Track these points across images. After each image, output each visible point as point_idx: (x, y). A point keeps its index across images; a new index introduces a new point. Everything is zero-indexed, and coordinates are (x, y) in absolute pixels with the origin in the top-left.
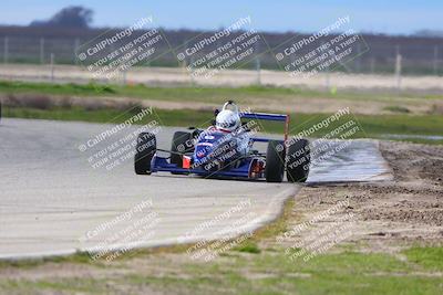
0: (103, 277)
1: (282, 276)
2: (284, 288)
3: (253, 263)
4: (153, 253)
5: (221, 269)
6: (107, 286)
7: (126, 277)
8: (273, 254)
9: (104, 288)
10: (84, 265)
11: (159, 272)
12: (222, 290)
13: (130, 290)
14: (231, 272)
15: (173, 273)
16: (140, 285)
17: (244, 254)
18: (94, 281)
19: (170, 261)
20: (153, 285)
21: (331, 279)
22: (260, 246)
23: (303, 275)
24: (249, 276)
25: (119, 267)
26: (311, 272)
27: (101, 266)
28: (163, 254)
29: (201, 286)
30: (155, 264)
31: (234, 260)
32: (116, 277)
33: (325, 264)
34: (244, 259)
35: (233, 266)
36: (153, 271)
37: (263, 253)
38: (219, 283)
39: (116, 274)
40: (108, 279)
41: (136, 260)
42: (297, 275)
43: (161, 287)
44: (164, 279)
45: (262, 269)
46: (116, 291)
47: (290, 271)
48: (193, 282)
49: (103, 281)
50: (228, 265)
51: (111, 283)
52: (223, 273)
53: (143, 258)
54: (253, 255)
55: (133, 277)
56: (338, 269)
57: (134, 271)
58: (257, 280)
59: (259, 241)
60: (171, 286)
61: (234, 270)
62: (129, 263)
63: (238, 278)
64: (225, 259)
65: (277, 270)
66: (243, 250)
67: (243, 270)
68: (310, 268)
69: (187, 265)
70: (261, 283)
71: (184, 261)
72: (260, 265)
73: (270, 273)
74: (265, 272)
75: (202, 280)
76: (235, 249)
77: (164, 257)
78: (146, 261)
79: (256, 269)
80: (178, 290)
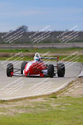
0: (8, 107)
1: (62, 105)
2: (62, 109)
3: (54, 101)
4: (24, 99)
5: (44, 103)
6: (9, 110)
7: (14, 107)
8: (61, 98)
9: (8, 111)
10: (3, 104)
11: (25, 105)
12: (43, 110)
13: (15, 111)
14: (47, 104)
15: (29, 105)
16: (18, 109)
17: (52, 99)
18: (5, 109)
19: (29, 102)
20: (23, 109)
21: (77, 105)
22: (58, 96)
23: (69, 104)
24: (53, 105)
25: (13, 104)
26: (72, 103)
27: (8, 104)
28: (27, 100)
29: (37, 109)
30: (24, 103)
31: (48, 101)
32: (12, 107)
33: (76, 101)
34: (52, 100)
35: (48, 102)
36: (23, 105)
37: (58, 98)
38: (43, 108)
39: (11, 106)
40: (9, 108)
41: (19, 102)
42: (67, 104)
43: (25, 110)
44: (26, 107)
45: (57, 103)
46: (11, 111)
47: (65, 103)
48: (35, 108)
49: (7, 109)
50: (46, 102)
51: (10, 109)
52: (44, 105)
53: (21, 101)
54: (55, 99)
55: (17, 107)
56: (80, 102)
57: (17, 105)
58: (54, 107)
59: (58, 95)
60: (28, 109)
61: (48, 104)
62: (16, 103)
63: (49, 106)
64: (46, 101)
65: (61, 103)
66: (52, 98)
67: (51, 103)
68: (72, 102)
69: (34, 103)
70: (56, 107)
71: (33, 101)
72: (56, 102)
73: (59, 104)
74: (57, 104)
75: (38, 107)
76: (50, 97)
77: (27, 101)
78: (21, 102)
79: (55, 103)
80: (30, 110)
